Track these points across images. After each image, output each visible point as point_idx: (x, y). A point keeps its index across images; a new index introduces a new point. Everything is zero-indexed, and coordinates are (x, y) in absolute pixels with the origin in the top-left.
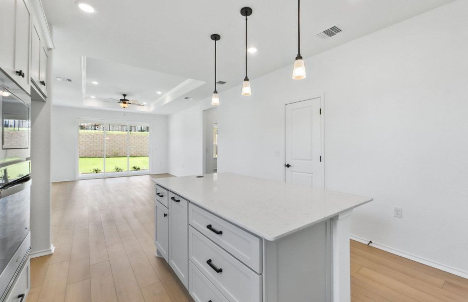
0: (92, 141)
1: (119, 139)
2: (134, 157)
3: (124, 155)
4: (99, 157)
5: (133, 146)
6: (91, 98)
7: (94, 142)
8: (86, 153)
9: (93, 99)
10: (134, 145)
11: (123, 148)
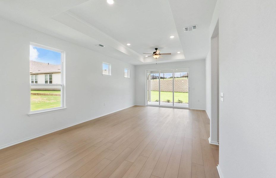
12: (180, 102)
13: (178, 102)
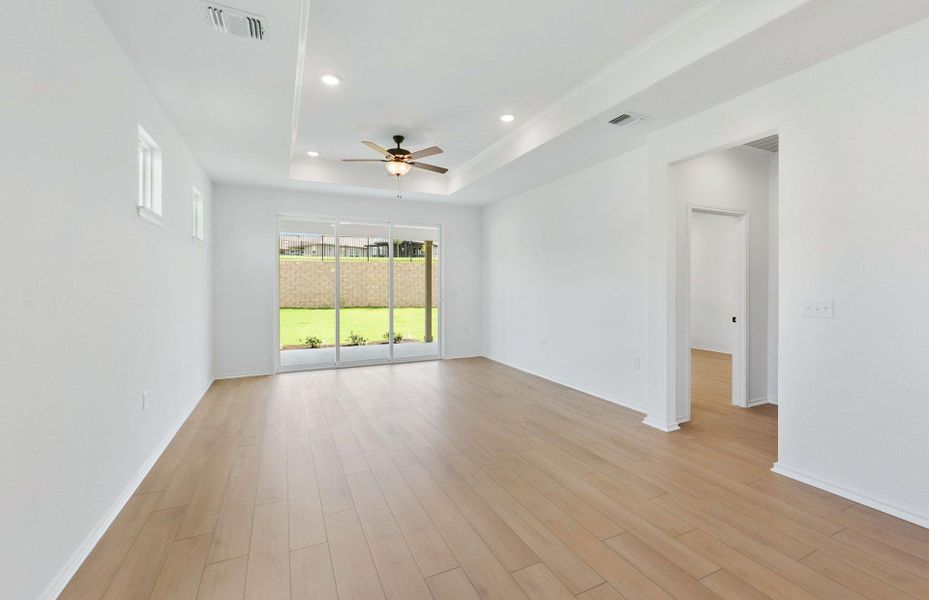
0: (298, 276)
1: (346, 271)
2: (376, 308)
3: (355, 304)
4: (310, 309)
5: (373, 286)
6: (310, 157)
7: (300, 277)
8: (287, 300)
9: (315, 158)
10: (375, 284)
11: (355, 290)
12: (356, 342)
13: (350, 342)
